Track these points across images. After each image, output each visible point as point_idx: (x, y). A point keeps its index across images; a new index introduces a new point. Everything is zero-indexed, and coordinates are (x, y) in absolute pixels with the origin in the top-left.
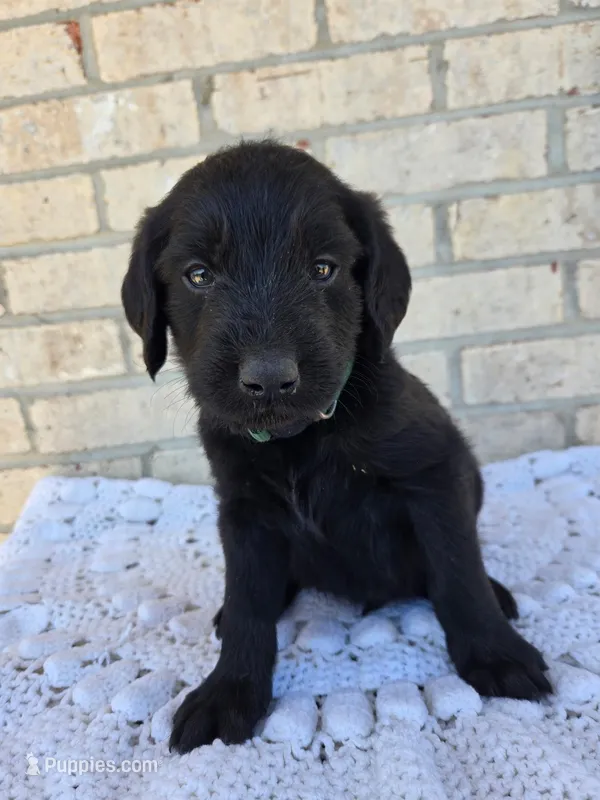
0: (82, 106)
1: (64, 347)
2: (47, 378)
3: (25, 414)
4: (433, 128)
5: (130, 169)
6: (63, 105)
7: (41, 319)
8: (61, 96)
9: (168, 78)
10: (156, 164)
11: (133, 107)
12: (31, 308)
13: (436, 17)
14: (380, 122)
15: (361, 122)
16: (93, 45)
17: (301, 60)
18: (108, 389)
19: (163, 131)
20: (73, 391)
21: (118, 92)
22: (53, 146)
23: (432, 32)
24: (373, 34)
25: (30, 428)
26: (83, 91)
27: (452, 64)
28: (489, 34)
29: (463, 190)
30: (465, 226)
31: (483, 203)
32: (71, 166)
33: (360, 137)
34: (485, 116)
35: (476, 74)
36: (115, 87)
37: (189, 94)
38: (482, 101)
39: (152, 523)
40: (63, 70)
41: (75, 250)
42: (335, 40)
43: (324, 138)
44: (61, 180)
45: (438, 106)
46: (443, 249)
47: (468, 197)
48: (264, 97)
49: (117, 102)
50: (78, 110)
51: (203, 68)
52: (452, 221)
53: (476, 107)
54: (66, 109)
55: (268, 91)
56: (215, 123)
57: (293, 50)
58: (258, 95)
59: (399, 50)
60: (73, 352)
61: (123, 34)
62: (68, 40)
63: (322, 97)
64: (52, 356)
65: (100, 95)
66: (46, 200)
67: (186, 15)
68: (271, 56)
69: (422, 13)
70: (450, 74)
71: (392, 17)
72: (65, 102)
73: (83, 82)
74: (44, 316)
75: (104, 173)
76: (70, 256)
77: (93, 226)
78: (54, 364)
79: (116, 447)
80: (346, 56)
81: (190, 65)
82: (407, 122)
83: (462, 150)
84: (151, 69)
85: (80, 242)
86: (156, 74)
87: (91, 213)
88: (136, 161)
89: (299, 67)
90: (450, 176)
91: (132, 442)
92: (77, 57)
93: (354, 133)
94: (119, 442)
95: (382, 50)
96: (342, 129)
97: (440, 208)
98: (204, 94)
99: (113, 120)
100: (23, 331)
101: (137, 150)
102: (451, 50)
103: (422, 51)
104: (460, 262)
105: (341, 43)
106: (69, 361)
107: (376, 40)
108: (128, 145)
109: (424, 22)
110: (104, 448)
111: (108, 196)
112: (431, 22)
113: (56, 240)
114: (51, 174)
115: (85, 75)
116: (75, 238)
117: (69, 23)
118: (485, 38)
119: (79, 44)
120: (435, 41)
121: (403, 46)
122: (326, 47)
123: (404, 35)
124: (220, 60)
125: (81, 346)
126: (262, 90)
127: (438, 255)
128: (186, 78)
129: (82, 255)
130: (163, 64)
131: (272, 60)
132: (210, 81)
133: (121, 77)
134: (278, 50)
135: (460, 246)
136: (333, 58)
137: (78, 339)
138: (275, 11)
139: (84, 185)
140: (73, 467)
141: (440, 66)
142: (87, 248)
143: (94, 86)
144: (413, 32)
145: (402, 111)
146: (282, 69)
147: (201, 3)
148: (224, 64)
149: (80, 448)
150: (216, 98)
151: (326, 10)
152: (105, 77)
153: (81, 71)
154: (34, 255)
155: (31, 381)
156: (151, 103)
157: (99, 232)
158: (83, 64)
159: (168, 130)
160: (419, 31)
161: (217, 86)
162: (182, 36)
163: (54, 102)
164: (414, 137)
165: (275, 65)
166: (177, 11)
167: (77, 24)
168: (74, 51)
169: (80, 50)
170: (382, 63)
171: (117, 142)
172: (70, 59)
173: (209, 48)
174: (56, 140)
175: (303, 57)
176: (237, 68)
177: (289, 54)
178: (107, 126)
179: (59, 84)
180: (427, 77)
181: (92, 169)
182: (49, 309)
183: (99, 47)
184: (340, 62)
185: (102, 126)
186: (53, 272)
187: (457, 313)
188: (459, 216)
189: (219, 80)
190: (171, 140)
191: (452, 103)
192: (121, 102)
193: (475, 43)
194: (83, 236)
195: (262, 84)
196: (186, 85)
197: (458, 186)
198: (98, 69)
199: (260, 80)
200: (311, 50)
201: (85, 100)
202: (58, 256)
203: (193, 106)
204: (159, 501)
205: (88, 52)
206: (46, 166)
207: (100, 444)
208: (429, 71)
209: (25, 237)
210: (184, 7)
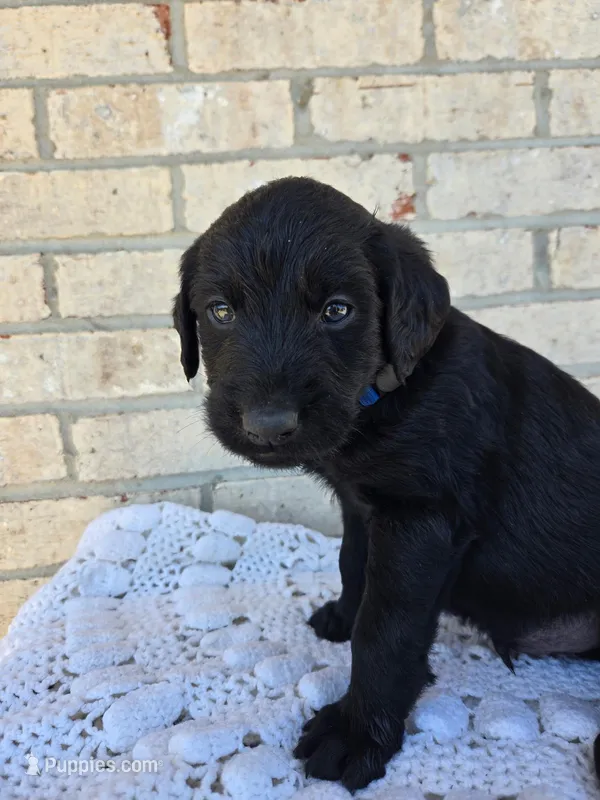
0: (165, 95)
1: (121, 357)
2: (97, 393)
3: (65, 433)
4: (535, 153)
5: (215, 166)
6: (144, 90)
7: (95, 324)
8: (143, 81)
9: (264, 76)
10: (246, 162)
11: (223, 102)
12: (85, 310)
13: (542, 47)
14: (483, 142)
15: (464, 140)
16: (184, 31)
17: (407, 73)
18: (168, 408)
19: (254, 129)
20: (125, 409)
21: (207, 85)
22: (128, 133)
23: (538, 60)
24: (480, 56)
25: (69, 451)
26: (168, 79)
27: (555, 94)
28: (592, 69)
29: (563, 217)
30: (564, 254)
31: (583, 232)
32: (146, 157)
33: (462, 155)
34: (587, 146)
35: (579, 105)
36: (204, 78)
37: (287, 95)
38: (584, 131)
39: (230, 566)
40: (147, 54)
41: (142, 250)
42: (441, 56)
43: (426, 154)
44: (134, 170)
45: (540, 132)
46: (540, 274)
47: (566, 226)
48: (365, 106)
49: (205, 94)
50: (162, 98)
51: (303, 69)
52: (552, 248)
53: (578, 136)
54: (148, 97)
55: (370, 100)
56: (312, 127)
57: (398, 62)
58: (360, 102)
59: (506, 73)
60: (130, 364)
61: (217, 24)
62: (156, 23)
63: (426, 113)
64: (105, 367)
65: (187, 85)
66: (115, 192)
67: (288, 13)
68: (375, 65)
69: (528, 41)
70: (553, 102)
71: (498, 41)
72: (146, 87)
73: (169, 69)
74: (99, 321)
75: (185, 168)
76: (137, 255)
77: (168, 225)
78: (107, 377)
79: (172, 476)
80: (454, 74)
81: (288, 65)
82: (510, 144)
83: (562, 178)
84: (246, 64)
85: (150, 241)
86: (251, 70)
87: (166, 210)
88: (222, 158)
89: (404, 79)
90: (551, 202)
91: (191, 470)
92: (164, 42)
93: (457, 151)
94: (177, 471)
95: (489, 72)
96: (444, 147)
97: (540, 235)
98: (302, 95)
99: (200, 113)
100: (73, 336)
101: (223, 146)
102: (556, 79)
103: (529, 77)
104: (559, 289)
105: (448, 60)
106: (123, 374)
107: (480, 62)
108: (214, 141)
109: (529, 51)
110: (158, 476)
111: (186, 194)
112: (536, 50)
113: (121, 235)
114: (123, 163)
115: (171, 62)
116: (144, 236)
117: (159, 6)
118: (588, 71)
119: (167, 28)
120: (541, 69)
121: (510, 70)
122: (431, 63)
123: (510, 60)
124: (322, 64)
125: (140, 358)
126: (364, 98)
127: (536, 281)
128: (284, 78)
129: (151, 255)
130: (260, 62)
131: (375, 69)
132: (309, 83)
133: (212, 70)
134: (382, 60)
135: (559, 274)
136: (440, 75)
137: (138, 349)
138: (382, 21)
139: (162, 179)
140: (117, 498)
141: (545, 94)
142: (159, 249)
143: (181, 75)
144: (518, 58)
145: (506, 134)
146: (386, 80)
147: (306, 3)
148: (327, 68)
149: (129, 476)
150: (315, 102)
151: (435, 27)
152: (193, 66)
153: (167, 58)
154: (94, 252)
155: (76, 395)
156: (244, 99)
157: (173, 230)
158: (169, 50)
159: (260, 129)
160: (525, 58)
161: (316, 90)
162: (282, 33)
163: (133, 87)
164: (516, 161)
165: (379, 75)
166: (280, 9)
167: (168, 8)
168: (161, 35)
169: (168, 36)
170: (488, 84)
171: (202, 137)
172: (155, 42)
173: (311, 50)
174: (133, 128)
175: (407, 70)
176: (339, 74)
177: (394, 66)
178: (193, 119)
179: (141, 67)
180: (532, 103)
181: (172, 162)
182: (106, 313)
183: (190, 34)
184: (447, 78)
185: (188, 118)
186: (115, 272)
187: (555, 341)
188: (558, 242)
189: (319, 83)
190: (262, 141)
191: (555, 130)
192: (211, 95)
193: (578, 75)
194: (155, 235)
195: (366, 92)
196: (284, 85)
197: (557, 213)
198: (186, 57)
199: (361, 88)
200: (416, 64)
201: (171, 89)
202: (122, 254)
203: (290, 107)
204: (240, 540)
205: (176, 39)
206: (118, 154)
207: (154, 472)
208: (534, 97)
209: (86, 231)
210: (289, 5)
